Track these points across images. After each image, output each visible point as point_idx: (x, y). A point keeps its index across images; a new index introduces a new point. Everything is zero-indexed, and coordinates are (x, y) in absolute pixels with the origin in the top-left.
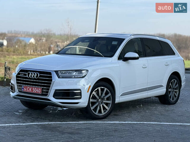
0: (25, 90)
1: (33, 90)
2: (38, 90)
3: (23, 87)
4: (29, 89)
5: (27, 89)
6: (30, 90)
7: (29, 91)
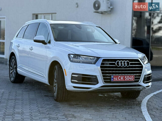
0: (116, 79)
1: (126, 79)
2: (131, 77)
3: (112, 77)
4: (120, 78)
5: (117, 78)
6: (122, 78)
7: (121, 80)
